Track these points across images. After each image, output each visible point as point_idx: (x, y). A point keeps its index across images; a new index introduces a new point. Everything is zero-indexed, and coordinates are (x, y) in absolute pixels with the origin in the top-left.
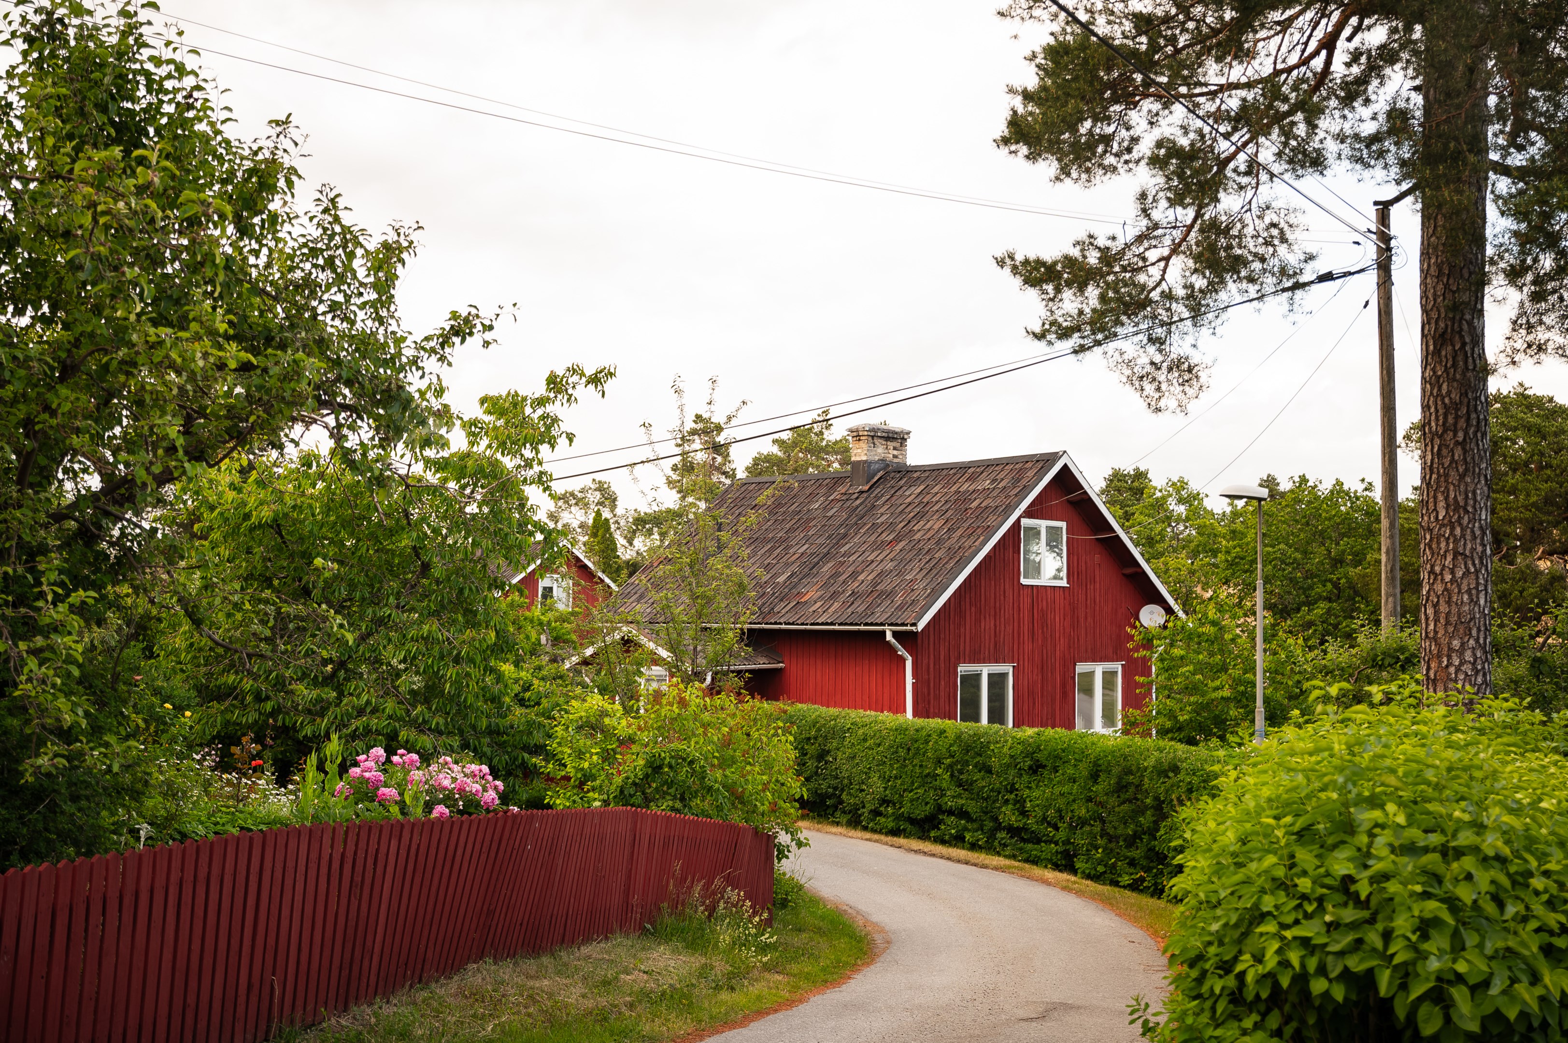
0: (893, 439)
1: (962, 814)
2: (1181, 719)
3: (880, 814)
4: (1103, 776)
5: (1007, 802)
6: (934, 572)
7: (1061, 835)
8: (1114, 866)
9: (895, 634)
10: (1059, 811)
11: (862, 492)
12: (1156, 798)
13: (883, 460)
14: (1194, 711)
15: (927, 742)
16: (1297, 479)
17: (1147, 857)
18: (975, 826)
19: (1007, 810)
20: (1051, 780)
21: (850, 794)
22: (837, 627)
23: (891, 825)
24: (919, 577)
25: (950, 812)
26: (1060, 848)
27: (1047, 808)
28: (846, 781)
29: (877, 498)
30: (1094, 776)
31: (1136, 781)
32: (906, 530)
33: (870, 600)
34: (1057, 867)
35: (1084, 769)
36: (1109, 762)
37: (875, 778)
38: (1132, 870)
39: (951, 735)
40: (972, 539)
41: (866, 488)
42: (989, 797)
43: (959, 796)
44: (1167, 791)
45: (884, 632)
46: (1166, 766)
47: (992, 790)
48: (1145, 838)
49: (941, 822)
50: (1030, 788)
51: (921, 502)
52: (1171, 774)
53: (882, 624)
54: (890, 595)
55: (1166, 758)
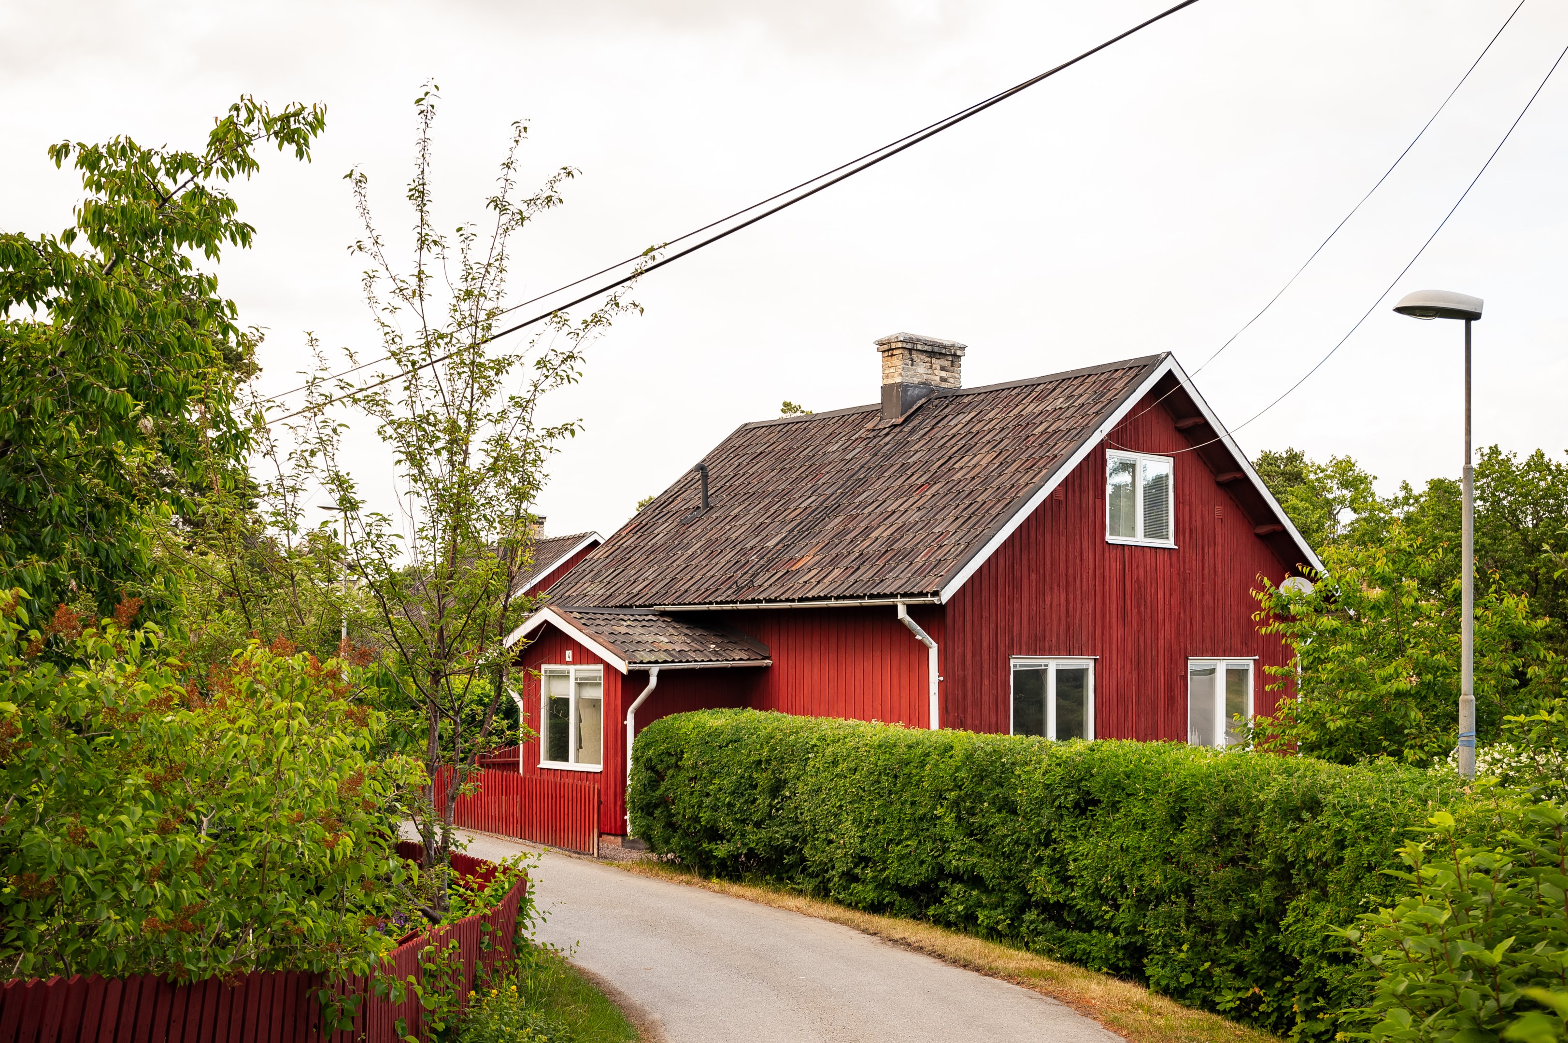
0: (941, 355)
1: (975, 881)
2: (1332, 726)
3: (855, 879)
4: (1190, 819)
5: (1039, 861)
6: (974, 520)
7: (1123, 918)
8: (1208, 974)
9: (912, 610)
10: (1120, 877)
11: (895, 426)
12: (1280, 858)
13: (925, 384)
14: (1352, 714)
15: (922, 765)
16: (1486, 451)
17: (1264, 962)
18: (994, 899)
19: (1040, 874)
20: (1107, 825)
21: (814, 847)
22: (833, 603)
23: (871, 895)
24: (952, 529)
25: (957, 877)
26: (1122, 940)
27: (1100, 871)
28: (808, 828)
29: (912, 432)
30: (1177, 819)
31: (1246, 828)
32: (944, 469)
33: (881, 563)
34: (1117, 972)
35: (1160, 807)
36: (1200, 794)
37: (847, 824)
38: (1238, 984)
39: (959, 753)
40: (1031, 473)
41: (901, 420)
42: (1011, 853)
43: (970, 851)
44: (1299, 845)
45: (895, 607)
46: (1297, 800)
47: (1017, 842)
48: (1261, 927)
49: (944, 892)
50: (1074, 838)
51: (969, 432)
52: (1306, 815)
53: (892, 595)
54: (908, 555)
55: (1298, 786)
